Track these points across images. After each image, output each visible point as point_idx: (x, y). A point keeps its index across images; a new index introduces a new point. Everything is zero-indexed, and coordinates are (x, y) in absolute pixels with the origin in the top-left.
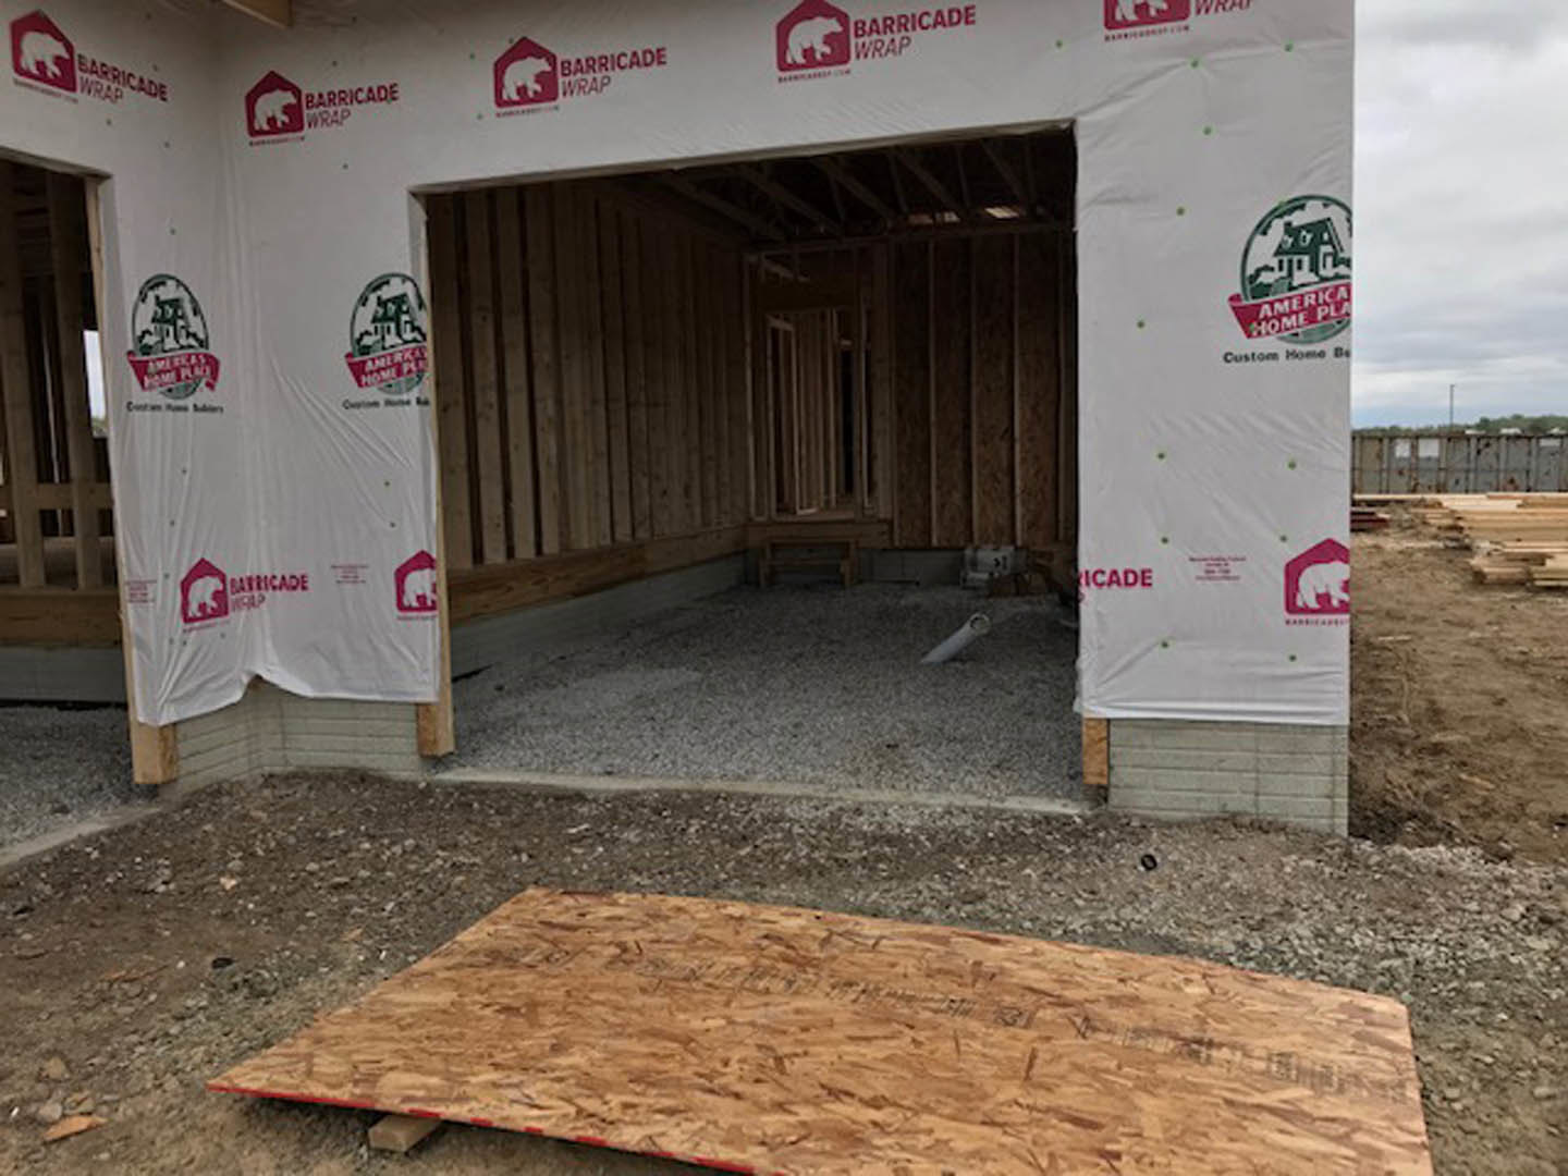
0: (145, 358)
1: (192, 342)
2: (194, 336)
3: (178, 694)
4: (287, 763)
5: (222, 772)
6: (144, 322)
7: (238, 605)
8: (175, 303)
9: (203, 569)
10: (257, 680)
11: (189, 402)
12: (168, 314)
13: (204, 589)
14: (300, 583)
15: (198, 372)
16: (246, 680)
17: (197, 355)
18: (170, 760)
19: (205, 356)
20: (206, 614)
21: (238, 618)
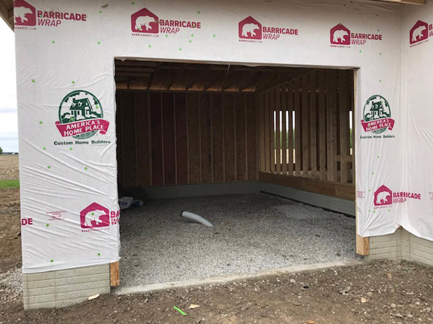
0: (367, 122)
1: (384, 115)
2: (386, 113)
3: (371, 227)
4: (410, 258)
5: (385, 256)
6: (368, 110)
7: (396, 201)
8: (379, 103)
9: (383, 189)
10: (401, 228)
11: (382, 134)
12: (377, 108)
13: (383, 196)
14: (418, 196)
15: (386, 125)
16: (397, 227)
17: (386, 120)
18: (367, 249)
19: (389, 119)
20: (382, 203)
21: (395, 206)
